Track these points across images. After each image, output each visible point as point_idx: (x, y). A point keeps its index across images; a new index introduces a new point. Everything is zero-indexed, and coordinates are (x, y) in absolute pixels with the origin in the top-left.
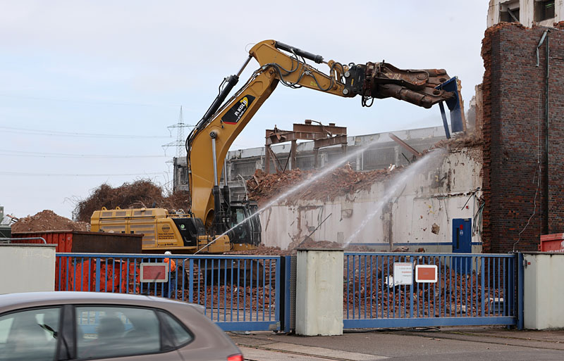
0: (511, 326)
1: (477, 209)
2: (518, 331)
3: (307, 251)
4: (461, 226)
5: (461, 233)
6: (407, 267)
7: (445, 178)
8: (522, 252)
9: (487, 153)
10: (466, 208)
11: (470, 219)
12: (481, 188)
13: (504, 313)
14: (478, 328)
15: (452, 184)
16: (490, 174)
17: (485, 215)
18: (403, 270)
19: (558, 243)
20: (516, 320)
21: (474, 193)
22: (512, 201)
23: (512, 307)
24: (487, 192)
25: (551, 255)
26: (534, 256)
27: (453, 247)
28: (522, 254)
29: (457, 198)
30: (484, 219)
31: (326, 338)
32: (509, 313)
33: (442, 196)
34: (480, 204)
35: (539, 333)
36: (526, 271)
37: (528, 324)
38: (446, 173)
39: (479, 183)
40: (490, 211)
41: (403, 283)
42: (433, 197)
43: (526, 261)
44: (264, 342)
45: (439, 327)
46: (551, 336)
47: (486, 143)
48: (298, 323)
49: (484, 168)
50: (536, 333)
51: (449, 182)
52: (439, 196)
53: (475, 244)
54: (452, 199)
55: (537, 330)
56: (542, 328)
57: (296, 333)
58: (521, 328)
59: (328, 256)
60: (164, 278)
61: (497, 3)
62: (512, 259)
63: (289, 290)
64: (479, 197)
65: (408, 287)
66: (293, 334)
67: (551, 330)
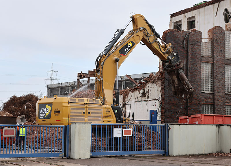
0: (164, 154)
1: (159, 106)
2: (166, 156)
3: (75, 123)
4: (153, 113)
5: (153, 116)
6: (119, 130)
7: (147, 93)
8: (168, 124)
9: (163, 83)
10: (155, 106)
11: (156, 110)
12: (161, 97)
13: (161, 149)
14: (150, 155)
15: (149, 96)
16: (164, 91)
17: (162, 108)
19: (186, 120)
20: (165, 152)
21: (158, 99)
22: (173, 103)
23: (164, 147)
24: (163, 99)
25: (180, 125)
27: (150, 122)
29: (151, 101)
30: (162, 110)
31: (82, 160)
32: (163, 149)
33: (145, 101)
34: (160, 104)
35: (174, 157)
36: (169, 131)
37: (170, 154)
38: (147, 91)
39: (160, 95)
40: (164, 107)
42: (142, 101)
43: (169, 127)
44: (55, 162)
45: (134, 155)
46: (178, 158)
47: (163, 79)
48: (72, 153)
49: (162, 89)
50: (173, 157)
51: (148, 95)
52: (144, 101)
53: (158, 120)
54: (149, 102)
56: (176, 155)
58: (167, 155)
59: (84, 125)
60: (14, 135)
61: (173, 22)
62: (164, 126)
63: (68, 140)
64: (160, 101)
65: (120, 138)
66: (70, 158)
67: (179, 156)
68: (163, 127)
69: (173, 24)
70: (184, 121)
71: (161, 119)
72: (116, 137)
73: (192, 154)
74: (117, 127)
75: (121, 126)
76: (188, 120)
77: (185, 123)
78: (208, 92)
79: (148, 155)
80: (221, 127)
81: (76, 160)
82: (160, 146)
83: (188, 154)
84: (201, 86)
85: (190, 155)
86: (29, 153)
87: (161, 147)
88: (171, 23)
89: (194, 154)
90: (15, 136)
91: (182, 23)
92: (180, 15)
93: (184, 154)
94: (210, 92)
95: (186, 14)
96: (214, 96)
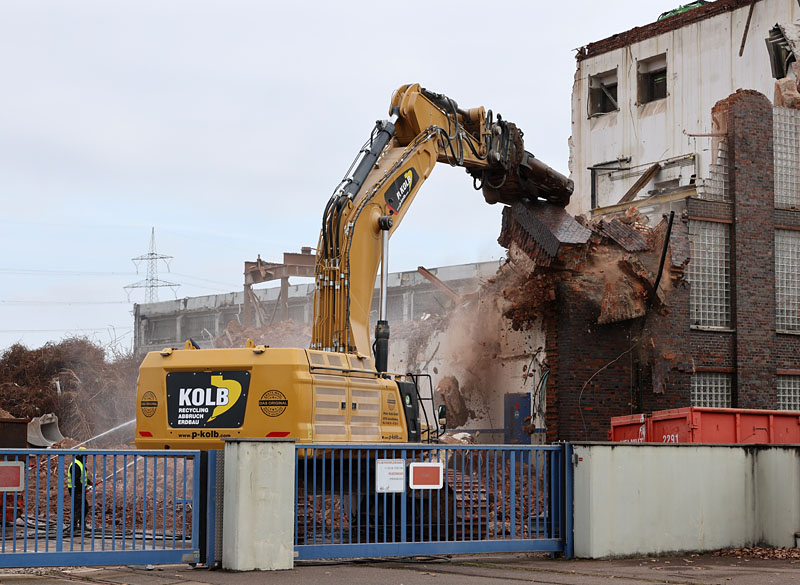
0: (556, 553)
1: (538, 378)
2: (565, 560)
3: (239, 442)
4: (515, 405)
5: (517, 414)
6: (397, 465)
8: (571, 442)
11: (529, 394)
12: (544, 347)
13: (546, 534)
14: (509, 557)
16: (556, 327)
17: (549, 388)
18: (392, 471)
19: (635, 427)
20: (562, 544)
21: (534, 356)
22: (588, 367)
23: (557, 525)
24: (552, 354)
25: (613, 446)
26: (587, 448)
27: (506, 437)
28: (571, 445)
29: (512, 363)
30: (548, 395)
31: (265, 574)
32: (553, 535)
34: (543, 371)
35: (594, 563)
36: (577, 471)
37: (579, 551)
39: (541, 340)
40: (556, 382)
41: (390, 491)
43: (576, 456)
45: (450, 556)
46: (607, 568)
48: (226, 551)
50: (589, 563)
53: (536, 430)
55: (591, 559)
56: (599, 556)
57: (223, 567)
58: (569, 556)
59: (270, 450)
60: (18, 485)
61: (585, 75)
62: (556, 452)
63: (214, 503)
64: (541, 361)
65: (398, 495)
66: (219, 568)
67: (613, 559)
68: (553, 454)
69: (586, 83)
70: (629, 432)
71: (547, 424)
72: (385, 491)
73: (658, 552)
74: (389, 457)
75: (404, 453)
76: (643, 430)
77: (634, 441)
78: (713, 328)
79: (499, 557)
80: (763, 453)
81: (240, 575)
82: (542, 525)
83: (644, 551)
84: (689, 306)
85: (650, 555)
86: (72, 549)
87: (545, 529)
88: (578, 78)
89: (666, 550)
90: (21, 488)
91: (620, 78)
92: (612, 49)
93: (628, 552)
94: (720, 328)
95: (635, 47)
96: (735, 342)
